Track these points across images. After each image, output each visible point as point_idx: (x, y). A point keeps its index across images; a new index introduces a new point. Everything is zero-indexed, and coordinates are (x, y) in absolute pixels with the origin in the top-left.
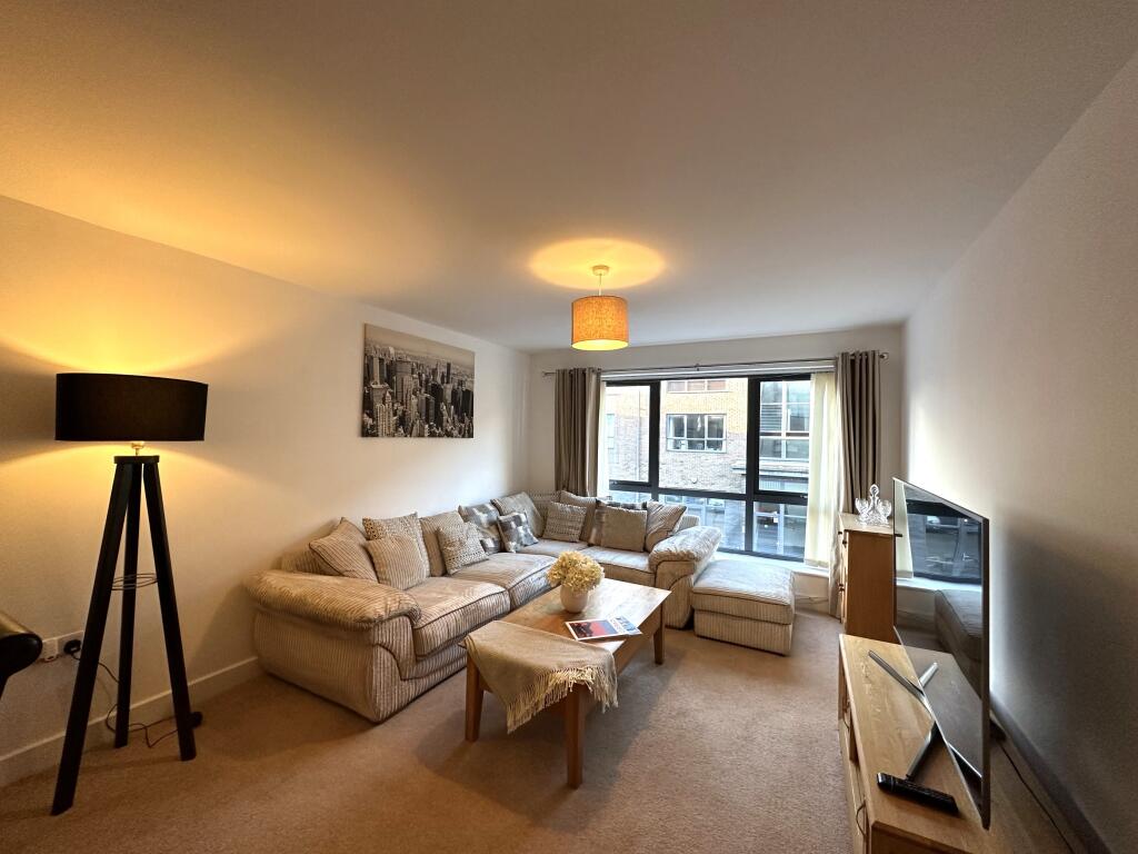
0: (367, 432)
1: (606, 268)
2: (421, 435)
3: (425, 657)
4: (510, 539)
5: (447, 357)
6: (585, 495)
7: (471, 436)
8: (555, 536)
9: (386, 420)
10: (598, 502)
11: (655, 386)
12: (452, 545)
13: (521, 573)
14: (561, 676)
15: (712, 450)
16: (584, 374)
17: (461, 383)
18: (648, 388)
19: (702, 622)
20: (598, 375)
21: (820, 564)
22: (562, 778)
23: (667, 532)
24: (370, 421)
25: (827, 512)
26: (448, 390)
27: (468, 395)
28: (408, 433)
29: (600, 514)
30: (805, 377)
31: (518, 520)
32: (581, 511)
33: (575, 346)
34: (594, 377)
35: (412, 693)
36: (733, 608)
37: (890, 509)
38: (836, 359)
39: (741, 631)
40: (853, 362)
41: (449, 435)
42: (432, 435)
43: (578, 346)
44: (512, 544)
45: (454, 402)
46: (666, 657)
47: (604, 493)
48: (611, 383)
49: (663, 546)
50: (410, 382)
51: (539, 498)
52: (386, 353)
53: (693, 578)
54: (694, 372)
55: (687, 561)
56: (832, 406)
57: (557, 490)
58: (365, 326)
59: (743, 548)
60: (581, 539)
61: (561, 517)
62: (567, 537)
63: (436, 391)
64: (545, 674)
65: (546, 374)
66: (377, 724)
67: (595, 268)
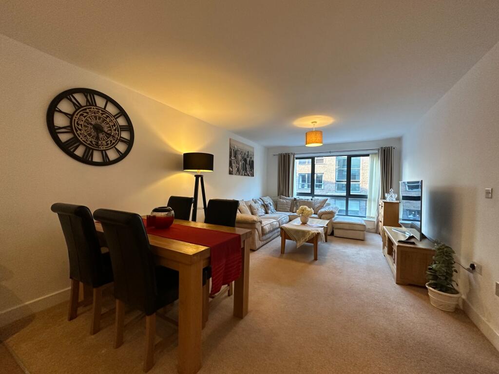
0: (231, 173)
1: (316, 122)
2: (242, 175)
3: (267, 234)
4: (269, 210)
5: (248, 149)
6: (289, 197)
7: (253, 176)
8: (281, 210)
9: (235, 170)
10: (295, 199)
11: (313, 159)
12: (255, 210)
13: (279, 217)
14: (313, 232)
15: (318, 188)
16: (289, 155)
17: (251, 158)
18: (311, 160)
19: (336, 232)
20: (294, 155)
21: (372, 217)
22: (313, 258)
23: (322, 207)
24: (231, 169)
25: (374, 201)
26: (248, 159)
27: (253, 161)
28: (239, 174)
29: (296, 203)
30: (368, 155)
31: (270, 203)
32: (290, 202)
33: (306, 146)
34: (292, 156)
35: (261, 245)
36: (347, 227)
37: (397, 196)
38: (379, 149)
39: (350, 234)
40: (384, 150)
41: (248, 175)
42: (245, 175)
43: (308, 145)
44: (270, 211)
45: (249, 164)
46: (328, 241)
47: (295, 196)
48: (297, 158)
49: (323, 210)
50: (240, 157)
51: (273, 198)
52: (234, 147)
53: (333, 219)
54: (329, 154)
55: (331, 214)
56: (377, 164)
57: (278, 195)
58: (230, 139)
59: (345, 214)
60: (290, 211)
61: (283, 204)
62: (286, 210)
63: (245, 160)
64: (309, 232)
65: (274, 155)
66: (255, 251)
67: (312, 122)
